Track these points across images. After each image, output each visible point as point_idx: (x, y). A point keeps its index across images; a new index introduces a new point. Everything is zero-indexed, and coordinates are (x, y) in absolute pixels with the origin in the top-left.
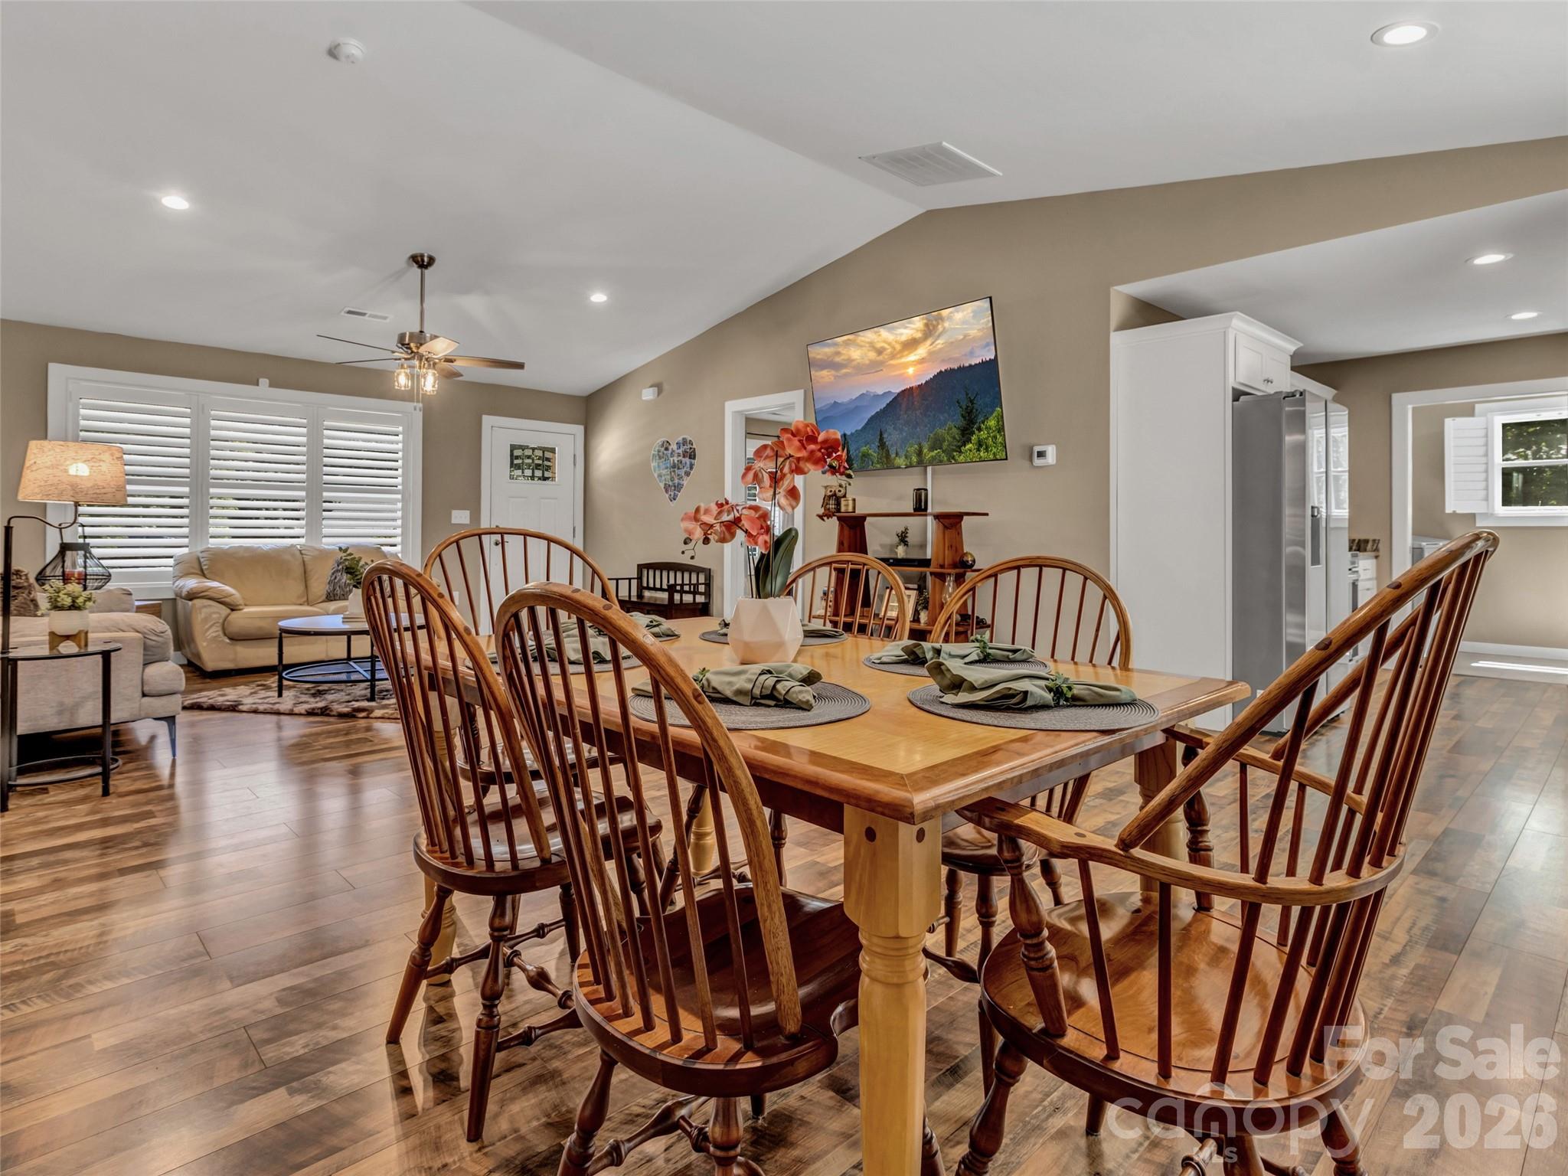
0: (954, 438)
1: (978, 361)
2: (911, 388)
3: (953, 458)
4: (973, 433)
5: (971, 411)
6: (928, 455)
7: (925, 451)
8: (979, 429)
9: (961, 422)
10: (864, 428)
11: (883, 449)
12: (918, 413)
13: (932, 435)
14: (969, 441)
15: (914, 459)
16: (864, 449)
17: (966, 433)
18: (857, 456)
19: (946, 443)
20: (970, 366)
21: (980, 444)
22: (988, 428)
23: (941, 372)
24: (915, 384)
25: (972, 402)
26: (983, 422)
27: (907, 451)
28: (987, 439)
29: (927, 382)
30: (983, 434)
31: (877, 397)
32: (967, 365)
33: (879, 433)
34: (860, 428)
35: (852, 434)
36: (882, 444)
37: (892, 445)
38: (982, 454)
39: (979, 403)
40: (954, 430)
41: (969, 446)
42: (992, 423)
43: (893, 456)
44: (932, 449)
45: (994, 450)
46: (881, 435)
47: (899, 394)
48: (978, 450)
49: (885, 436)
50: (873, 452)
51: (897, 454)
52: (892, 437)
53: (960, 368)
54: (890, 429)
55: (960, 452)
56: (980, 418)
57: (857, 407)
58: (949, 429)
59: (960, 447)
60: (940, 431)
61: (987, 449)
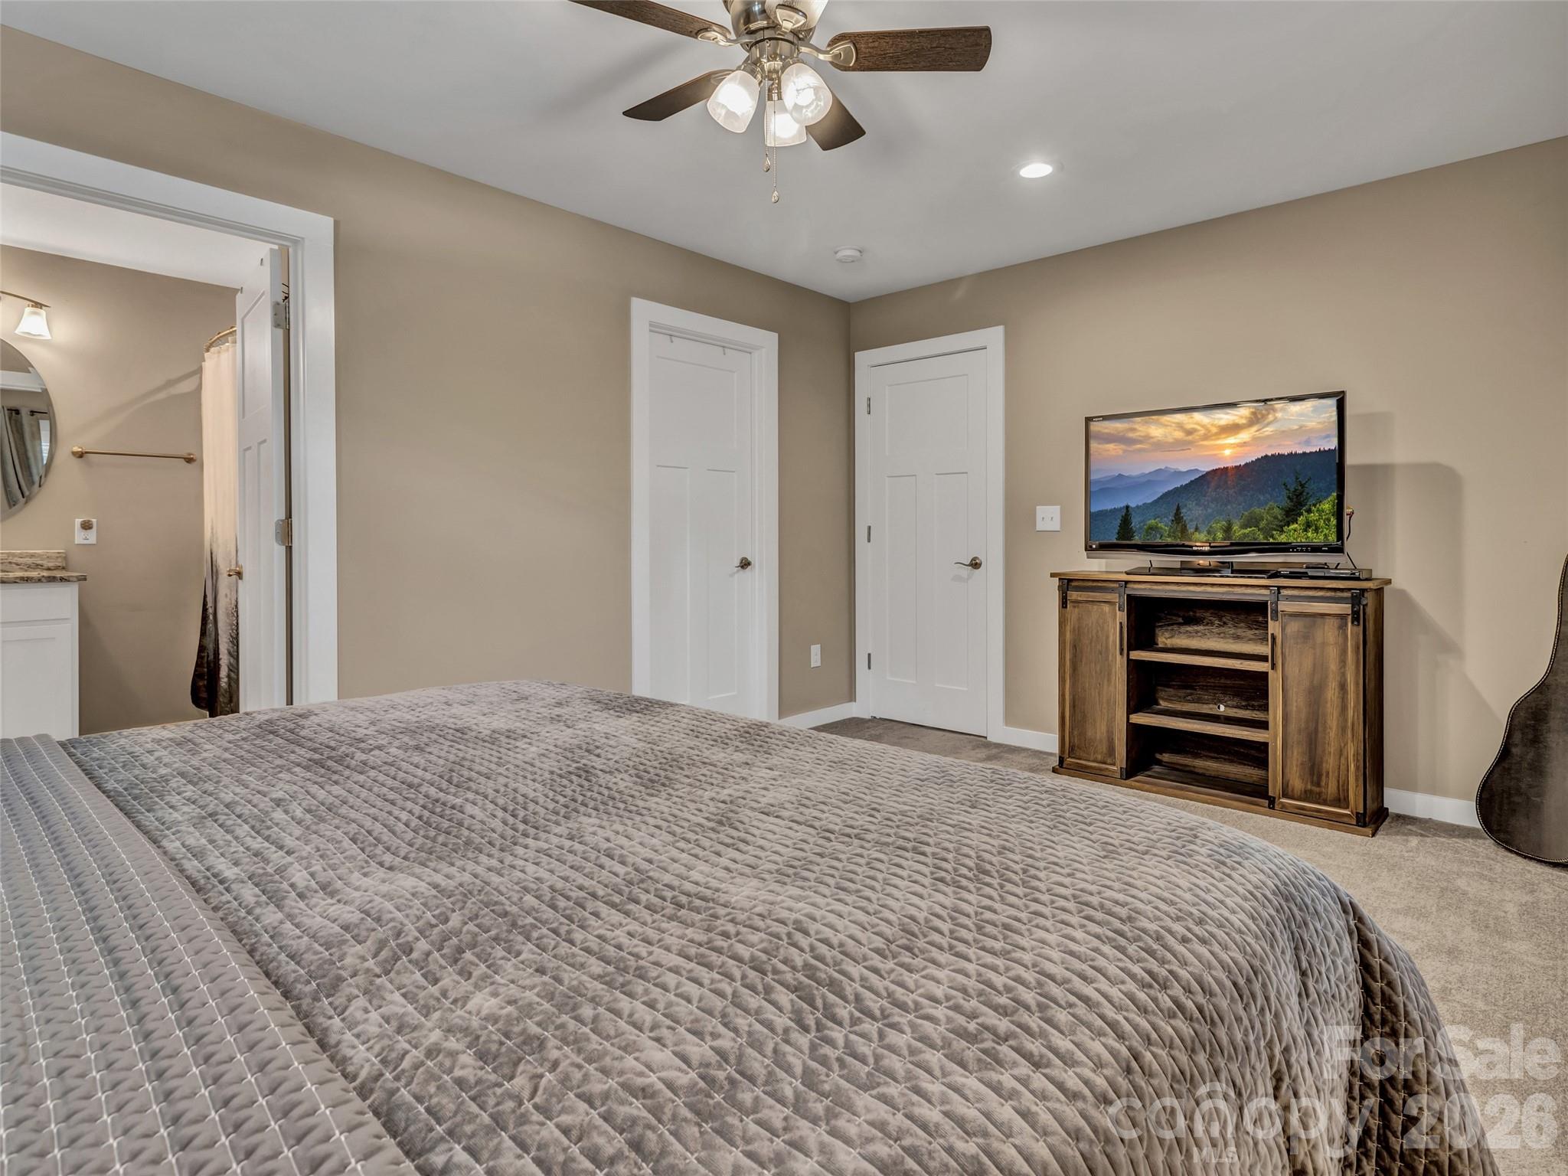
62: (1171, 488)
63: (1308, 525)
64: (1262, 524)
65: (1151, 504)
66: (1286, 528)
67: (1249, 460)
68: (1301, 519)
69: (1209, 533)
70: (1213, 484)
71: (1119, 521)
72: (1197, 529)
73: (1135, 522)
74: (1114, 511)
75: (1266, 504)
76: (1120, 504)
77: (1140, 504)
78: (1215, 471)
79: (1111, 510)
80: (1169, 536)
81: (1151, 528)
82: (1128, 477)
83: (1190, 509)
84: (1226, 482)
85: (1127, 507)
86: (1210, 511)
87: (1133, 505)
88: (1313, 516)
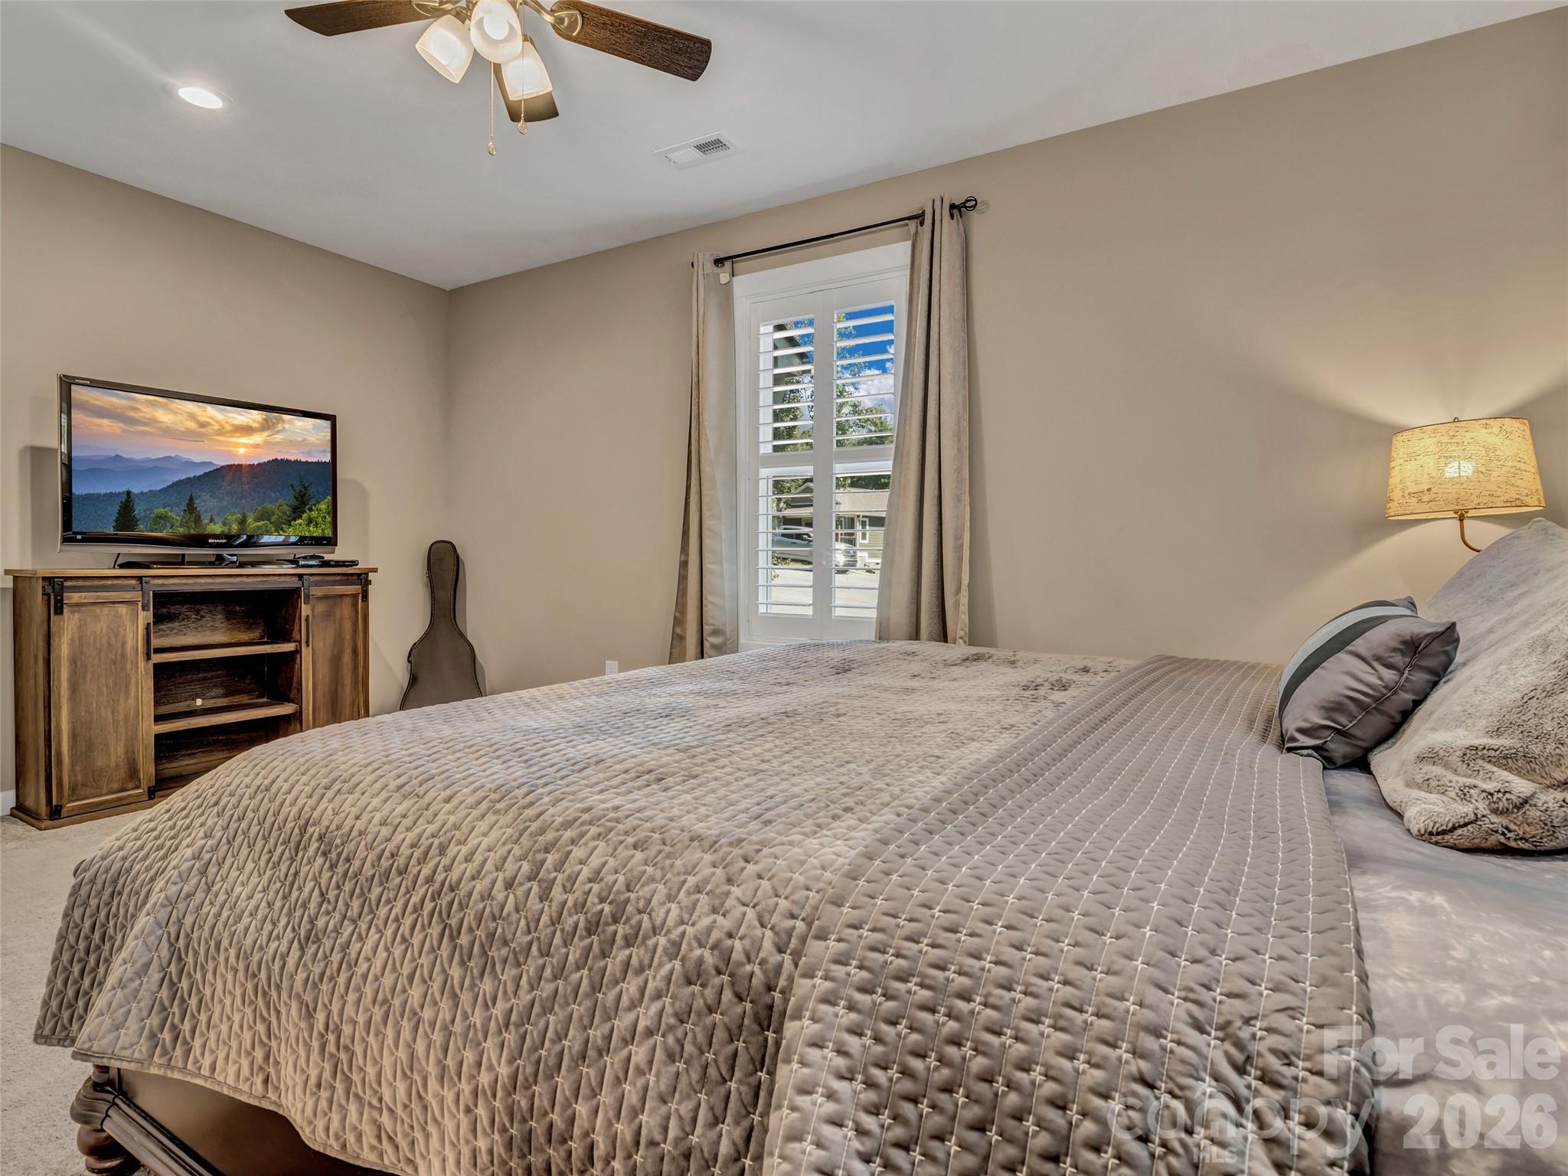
62: (183, 477)
63: (310, 521)
64: (273, 519)
65: (160, 491)
66: (293, 523)
67: (262, 461)
68: (305, 516)
69: (224, 524)
70: (228, 478)
71: (117, 508)
72: (211, 520)
73: (139, 510)
74: (111, 495)
75: (276, 501)
76: (118, 487)
77: (146, 490)
78: (229, 467)
79: (105, 495)
80: (181, 526)
81: (160, 517)
82: (130, 460)
83: (204, 501)
84: (240, 478)
85: (129, 493)
86: (225, 503)
87: (135, 490)
88: (314, 514)
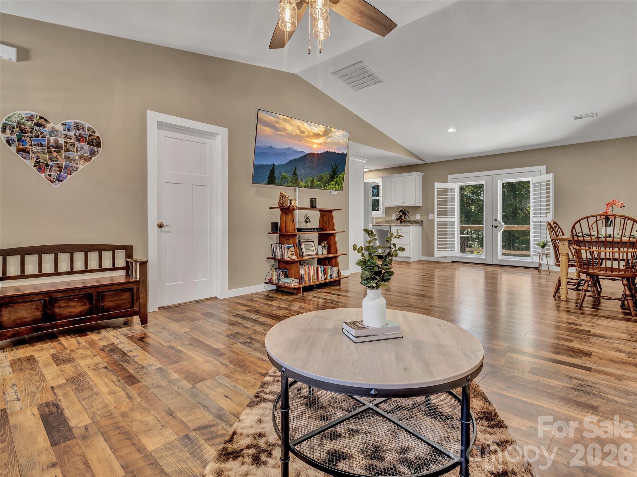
0: (328, 178)
1: (341, 152)
2: (314, 154)
3: (326, 186)
4: (334, 178)
5: (336, 170)
6: (316, 183)
7: (315, 181)
8: (337, 177)
9: (331, 173)
10: (286, 164)
11: (295, 176)
12: (315, 164)
13: (319, 175)
14: (333, 180)
15: (309, 184)
16: (284, 174)
17: (332, 177)
18: (279, 177)
19: (324, 180)
20: (338, 153)
21: (336, 182)
22: (340, 177)
23: (327, 151)
24: (316, 152)
25: (336, 166)
26: (339, 175)
27: (307, 180)
28: (339, 181)
29: (321, 153)
30: (338, 179)
31: (296, 152)
32: (337, 152)
33: (294, 168)
34: (284, 163)
35: (278, 165)
36: (295, 174)
37: (300, 176)
38: (336, 186)
39: (339, 168)
40: (328, 175)
41: (332, 183)
42: (342, 176)
43: (300, 180)
44: (318, 181)
45: (341, 186)
46: (295, 169)
47: (308, 154)
48: (335, 185)
49: (297, 170)
50: (289, 176)
51: (302, 180)
52: (301, 172)
53: (334, 152)
54: (300, 168)
55: (329, 184)
56: (338, 173)
57: (284, 153)
58: (326, 174)
59: (329, 182)
60: (323, 174)
61: (338, 185)
